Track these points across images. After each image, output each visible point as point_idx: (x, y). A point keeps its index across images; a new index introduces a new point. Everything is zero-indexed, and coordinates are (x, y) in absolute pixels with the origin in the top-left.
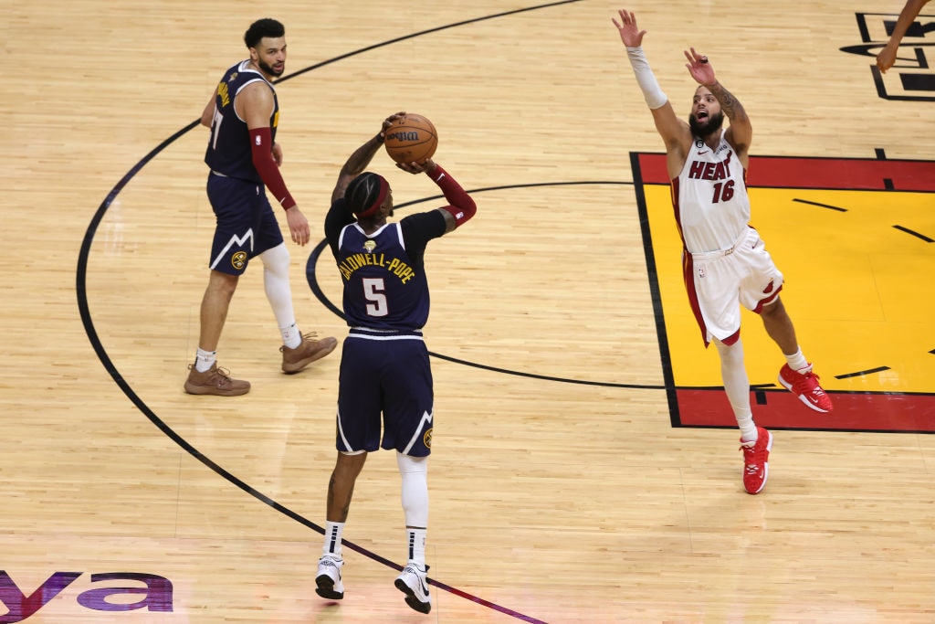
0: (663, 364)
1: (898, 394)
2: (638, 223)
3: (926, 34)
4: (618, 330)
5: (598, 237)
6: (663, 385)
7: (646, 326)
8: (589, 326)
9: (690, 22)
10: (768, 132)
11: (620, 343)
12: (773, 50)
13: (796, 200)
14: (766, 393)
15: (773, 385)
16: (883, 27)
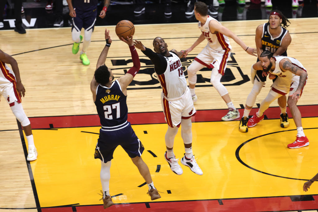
0: (35, 199)
1: (127, 204)
2: (21, 145)
3: (128, 64)
4: (17, 187)
5: (6, 152)
6: (36, 207)
7: (28, 185)
8: (5, 187)
9: (36, 66)
10: (69, 106)
11: (18, 192)
12: (69, 74)
13: (82, 132)
14: (76, 207)
15: (78, 204)
16: (111, 62)
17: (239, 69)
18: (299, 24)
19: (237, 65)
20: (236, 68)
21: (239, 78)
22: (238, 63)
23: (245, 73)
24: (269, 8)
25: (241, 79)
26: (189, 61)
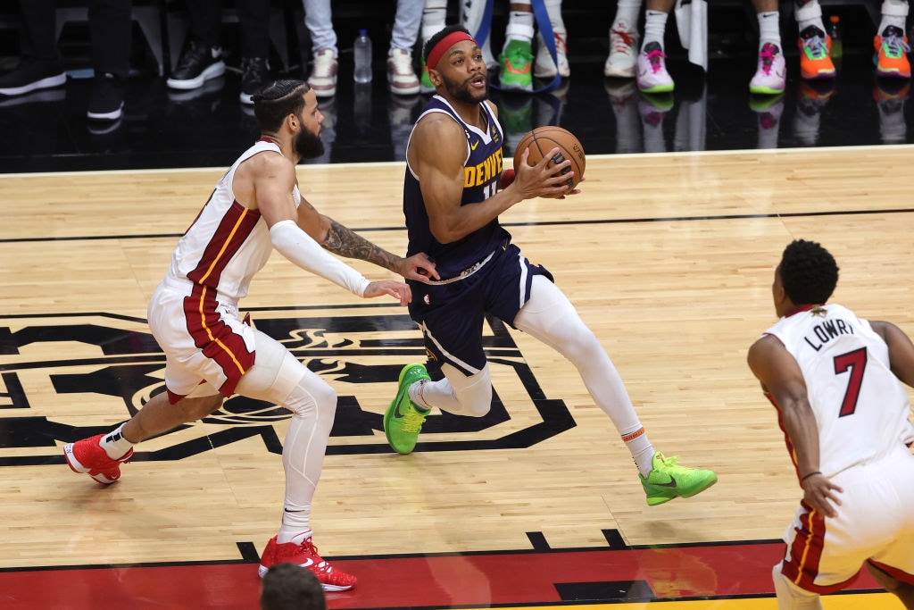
17: (524, 372)
18: (797, 172)
19: (518, 354)
20: (511, 368)
21: (524, 415)
22: (520, 346)
23: (550, 394)
24: (662, 96)
25: (535, 418)
26: (301, 339)
